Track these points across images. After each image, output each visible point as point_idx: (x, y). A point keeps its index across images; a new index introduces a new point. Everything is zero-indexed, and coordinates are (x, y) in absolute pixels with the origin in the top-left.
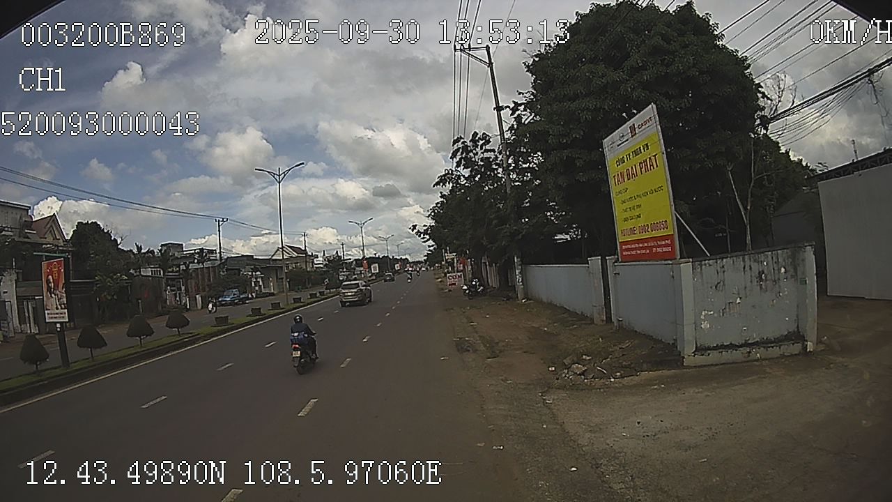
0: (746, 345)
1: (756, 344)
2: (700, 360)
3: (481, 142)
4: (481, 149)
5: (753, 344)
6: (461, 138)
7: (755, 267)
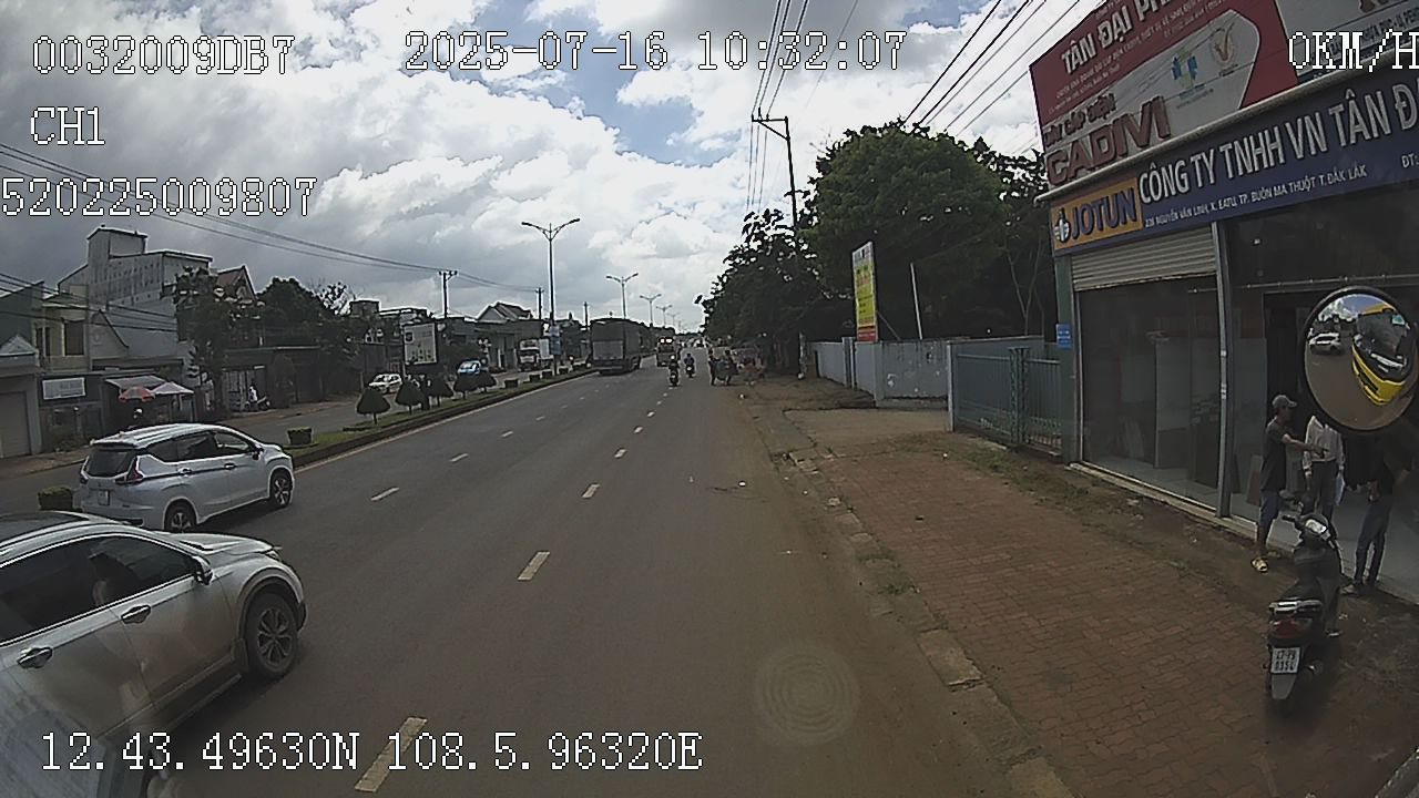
0: (918, 398)
1: (926, 398)
2: (886, 403)
3: (773, 218)
4: (773, 224)
5: (922, 399)
6: (753, 213)
7: (924, 349)
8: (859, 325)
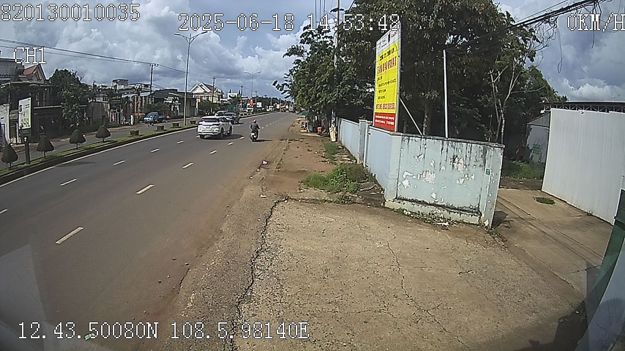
0: (434, 205)
5: (440, 206)
7: (451, 151)
8: (375, 111)
